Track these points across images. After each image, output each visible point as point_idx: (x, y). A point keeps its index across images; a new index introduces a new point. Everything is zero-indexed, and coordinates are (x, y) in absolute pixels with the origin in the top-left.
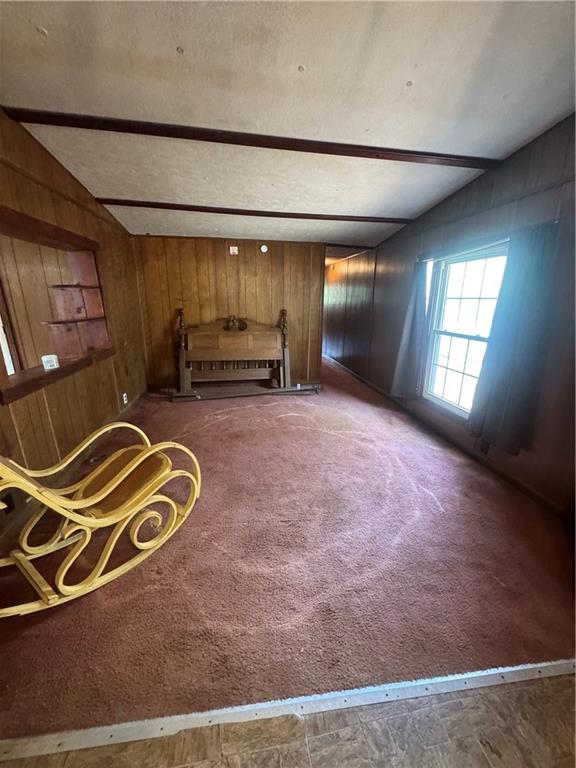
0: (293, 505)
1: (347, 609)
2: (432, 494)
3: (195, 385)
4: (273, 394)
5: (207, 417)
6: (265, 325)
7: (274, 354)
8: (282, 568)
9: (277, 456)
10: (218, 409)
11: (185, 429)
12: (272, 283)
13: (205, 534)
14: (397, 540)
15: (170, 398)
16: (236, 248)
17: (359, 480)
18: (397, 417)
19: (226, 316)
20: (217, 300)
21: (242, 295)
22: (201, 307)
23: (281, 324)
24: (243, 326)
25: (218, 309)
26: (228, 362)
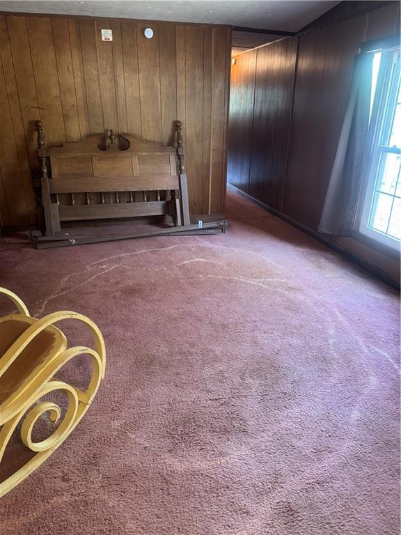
0: (221, 377)
1: (312, 507)
2: (386, 354)
3: (65, 225)
4: (168, 235)
5: (88, 267)
6: (154, 142)
7: (167, 181)
8: (224, 461)
9: (189, 314)
10: (102, 256)
11: (62, 284)
12: (161, 83)
13: (115, 424)
14: (355, 415)
15: (34, 244)
16: (110, 31)
17: (296, 341)
18: (327, 259)
19: (100, 130)
20: (88, 107)
21: (121, 101)
22: (66, 117)
23: (174, 141)
24: (125, 144)
25: (88, 121)
26: (107, 194)
